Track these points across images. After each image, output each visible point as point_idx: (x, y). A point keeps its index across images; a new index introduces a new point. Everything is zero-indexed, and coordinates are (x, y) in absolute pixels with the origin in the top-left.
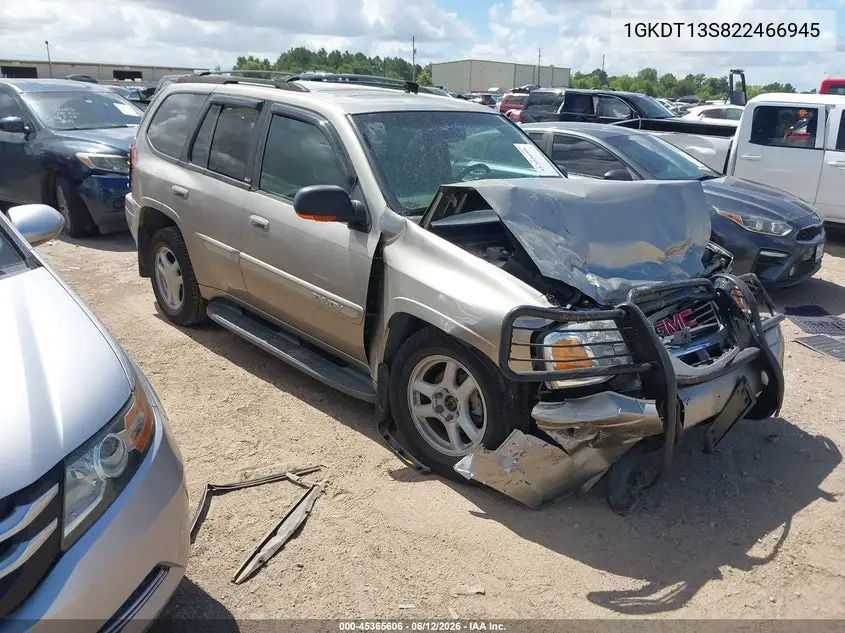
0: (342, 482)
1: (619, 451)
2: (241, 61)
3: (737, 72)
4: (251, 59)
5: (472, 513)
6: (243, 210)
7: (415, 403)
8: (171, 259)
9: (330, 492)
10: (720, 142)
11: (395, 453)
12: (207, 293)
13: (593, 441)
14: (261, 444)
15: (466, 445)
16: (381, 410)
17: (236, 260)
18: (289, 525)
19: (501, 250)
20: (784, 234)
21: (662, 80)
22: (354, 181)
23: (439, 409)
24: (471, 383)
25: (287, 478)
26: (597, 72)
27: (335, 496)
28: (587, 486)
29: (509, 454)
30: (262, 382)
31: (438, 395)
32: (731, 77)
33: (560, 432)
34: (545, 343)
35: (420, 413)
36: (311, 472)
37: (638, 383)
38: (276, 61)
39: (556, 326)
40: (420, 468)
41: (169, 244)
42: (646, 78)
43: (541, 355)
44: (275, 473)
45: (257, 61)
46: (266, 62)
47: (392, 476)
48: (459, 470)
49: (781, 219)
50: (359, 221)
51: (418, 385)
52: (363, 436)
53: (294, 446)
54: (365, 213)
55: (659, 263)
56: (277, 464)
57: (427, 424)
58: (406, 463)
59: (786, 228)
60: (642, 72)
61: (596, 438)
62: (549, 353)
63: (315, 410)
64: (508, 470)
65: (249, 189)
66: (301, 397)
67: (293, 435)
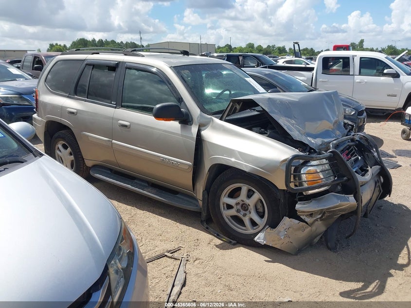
0: (195, 254)
1: (331, 221)
2: (52, 46)
3: (297, 43)
4: (57, 44)
5: (266, 261)
6: (113, 118)
7: (224, 209)
8: (65, 147)
9: (191, 260)
10: (308, 74)
11: (214, 236)
12: (89, 163)
13: (320, 218)
14: (143, 239)
15: (255, 228)
16: (204, 214)
17: (110, 145)
18: (179, 281)
19: (260, 129)
20: (352, 114)
21: (257, 48)
22: (180, 100)
23: (238, 211)
24: (257, 196)
25: (166, 256)
26: (227, 45)
27: (194, 262)
28: (316, 240)
29: (282, 230)
30: (129, 207)
31: (237, 204)
32: (294, 45)
33: (306, 216)
34: (302, 172)
35: (227, 214)
36: (176, 251)
37: (339, 188)
38: (70, 45)
39: (305, 164)
40: (230, 242)
41: (64, 139)
42: (249, 48)
43: (300, 178)
44: (158, 254)
45: (60, 45)
46: (65, 46)
47: (218, 248)
48: (257, 240)
49: (350, 107)
50: (185, 120)
51: (225, 200)
52: (194, 229)
53: (160, 238)
54: (188, 115)
55: (331, 130)
56: (157, 249)
57: (231, 219)
58: (222, 240)
59: (352, 111)
60: (247, 45)
61: (322, 217)
62: (304, 177)
63: (163, 219)
64: (282, 237)
65: (115, 108)
66: (153, 212)
67: (158, 233)
